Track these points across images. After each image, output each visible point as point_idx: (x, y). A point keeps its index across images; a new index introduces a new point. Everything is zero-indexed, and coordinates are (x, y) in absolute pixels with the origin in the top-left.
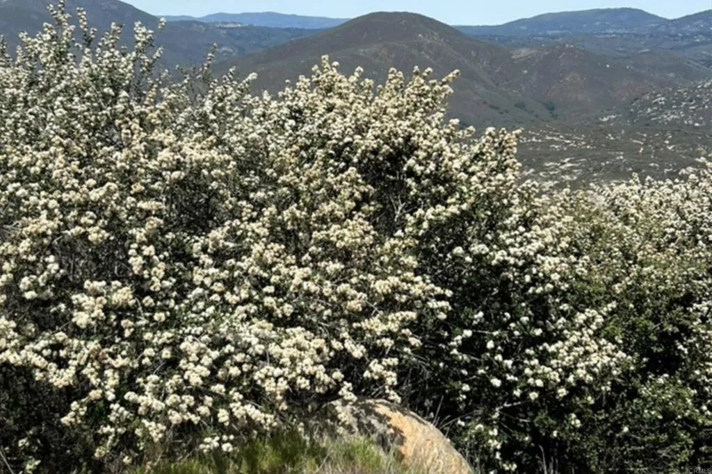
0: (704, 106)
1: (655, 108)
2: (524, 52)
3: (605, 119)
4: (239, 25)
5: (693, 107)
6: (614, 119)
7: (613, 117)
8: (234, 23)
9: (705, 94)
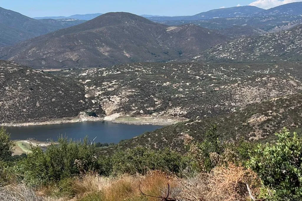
0: (239, 50)
1: (218, 52)
2: (173, 28)
3: (196, 58)
4: (73, 20)
5: (234, 51)
6: (200, 58)
7: (199, 56)
8: (71, 19)
9: (240, 45)
